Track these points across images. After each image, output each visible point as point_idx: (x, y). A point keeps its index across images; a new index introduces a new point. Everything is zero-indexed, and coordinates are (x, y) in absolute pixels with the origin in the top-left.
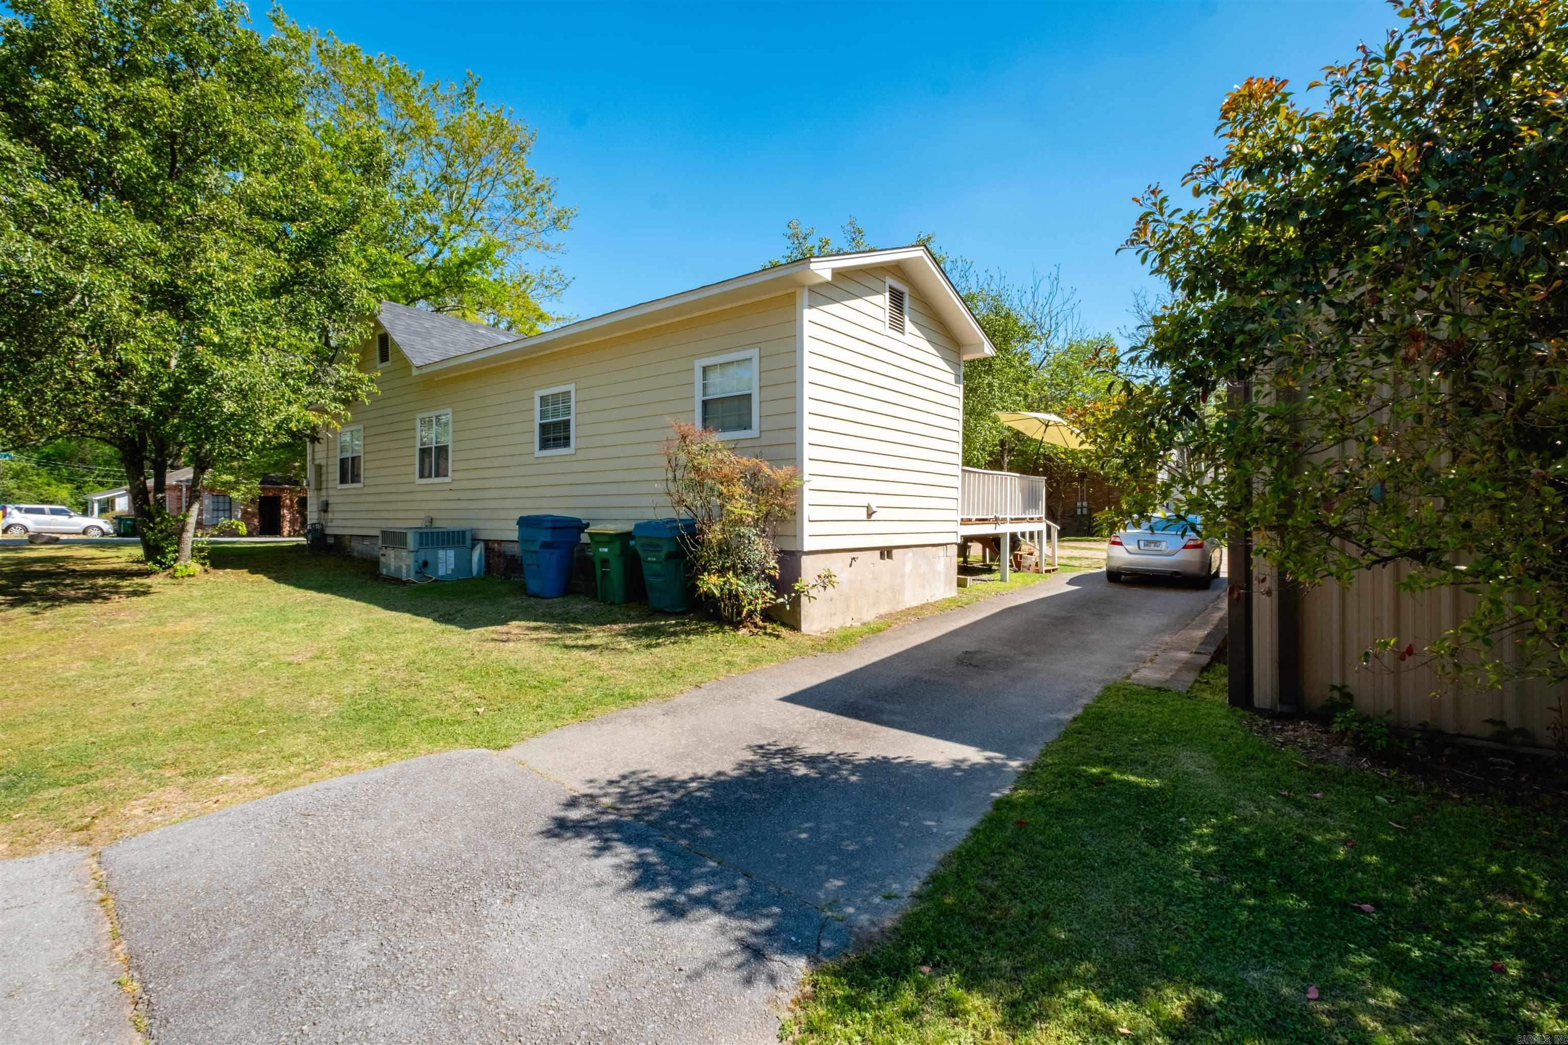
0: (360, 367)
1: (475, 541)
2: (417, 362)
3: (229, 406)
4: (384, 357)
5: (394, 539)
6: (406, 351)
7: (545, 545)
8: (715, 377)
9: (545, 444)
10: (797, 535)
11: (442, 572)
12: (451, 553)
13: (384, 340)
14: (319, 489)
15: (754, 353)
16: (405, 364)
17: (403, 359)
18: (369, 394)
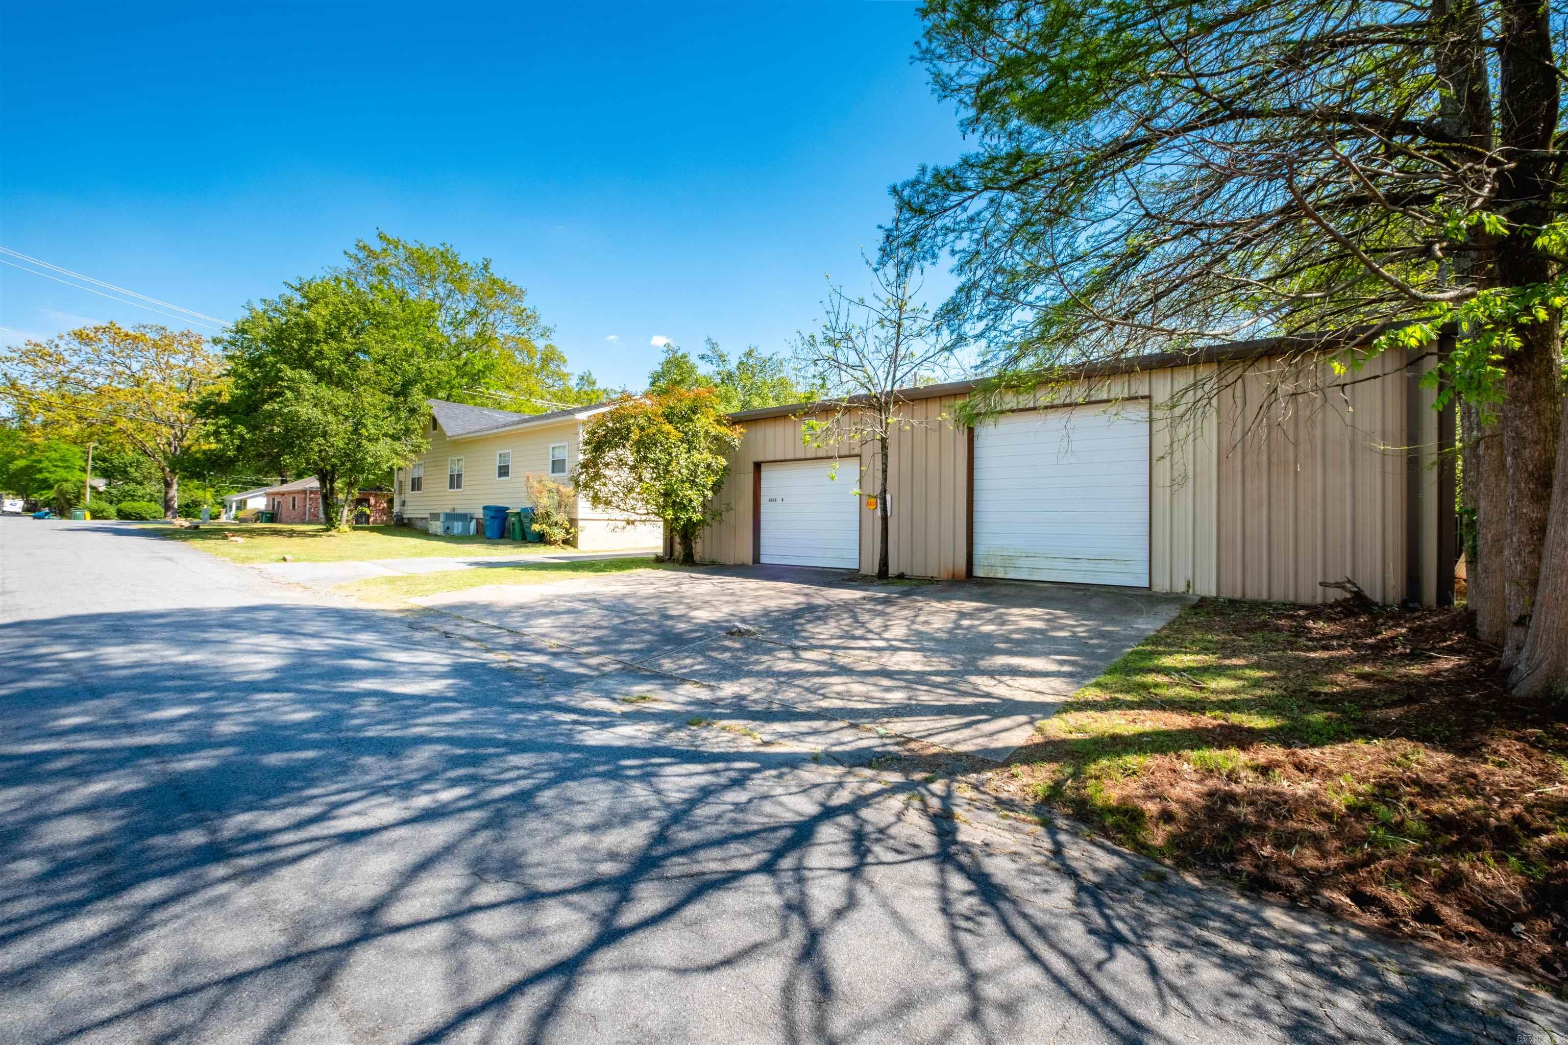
0: (423, 437)
1: (472, 518)
2: (449, 434)
3: (370, 460)
4: (435, 428)
5: (435, 516)
6: (444, 428)
7: (492, 517)
8: (557, 452)
9: (500, 475)
10: (576, 513)
11: (455, 532)
12: (460, 523)
13: (434, 420)
14: (400, 494)
15: (566, 444)
16: (443, 434)
17: (442, 430)
18: (427, 449)
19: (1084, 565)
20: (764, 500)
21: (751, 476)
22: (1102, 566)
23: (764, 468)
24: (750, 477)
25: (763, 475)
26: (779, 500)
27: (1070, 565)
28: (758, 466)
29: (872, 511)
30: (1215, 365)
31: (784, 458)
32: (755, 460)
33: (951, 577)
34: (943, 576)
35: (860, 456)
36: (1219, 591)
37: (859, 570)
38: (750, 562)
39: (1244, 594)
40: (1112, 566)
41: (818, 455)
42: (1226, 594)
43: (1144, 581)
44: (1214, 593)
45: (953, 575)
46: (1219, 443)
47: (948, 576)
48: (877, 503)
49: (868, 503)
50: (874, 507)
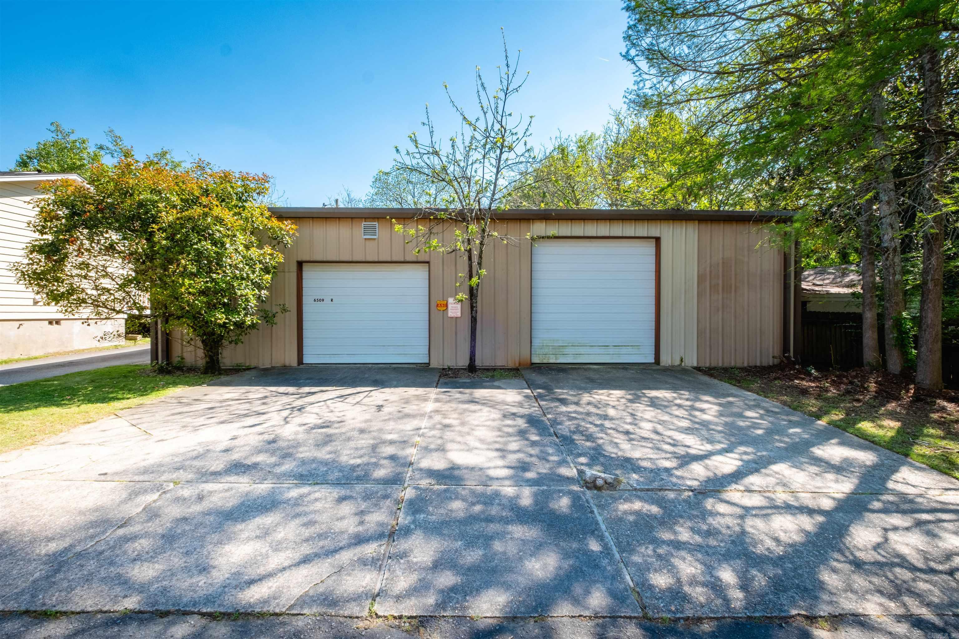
19: (611, 351)
20: (307, 300)
21: (295, 274)
22: (624, 350)
23: (305, 267)
24: (294, 276)
25: (305, 275)
26: (327, 300)
27: (602, 351)
28: (300, 264)
29: (441, 312)
30: (697, 222)
31: (338, 260)
32: (299, 259)
33: (517, 365)
34: (511, 365)
35: (428, 262)
36: (698, 363)
37: (429, 364)
38: (294, 363)
39: (710, 364)
40: (630, 350)
41: (381, 259)
42: (702, 365)
43: (651, 359)
44: (695, 364)
45: (520, 364)
46: (698, 271)
47: (515, 364)
48: (447, 306)
49: (437, 305)
50: (445, 308)
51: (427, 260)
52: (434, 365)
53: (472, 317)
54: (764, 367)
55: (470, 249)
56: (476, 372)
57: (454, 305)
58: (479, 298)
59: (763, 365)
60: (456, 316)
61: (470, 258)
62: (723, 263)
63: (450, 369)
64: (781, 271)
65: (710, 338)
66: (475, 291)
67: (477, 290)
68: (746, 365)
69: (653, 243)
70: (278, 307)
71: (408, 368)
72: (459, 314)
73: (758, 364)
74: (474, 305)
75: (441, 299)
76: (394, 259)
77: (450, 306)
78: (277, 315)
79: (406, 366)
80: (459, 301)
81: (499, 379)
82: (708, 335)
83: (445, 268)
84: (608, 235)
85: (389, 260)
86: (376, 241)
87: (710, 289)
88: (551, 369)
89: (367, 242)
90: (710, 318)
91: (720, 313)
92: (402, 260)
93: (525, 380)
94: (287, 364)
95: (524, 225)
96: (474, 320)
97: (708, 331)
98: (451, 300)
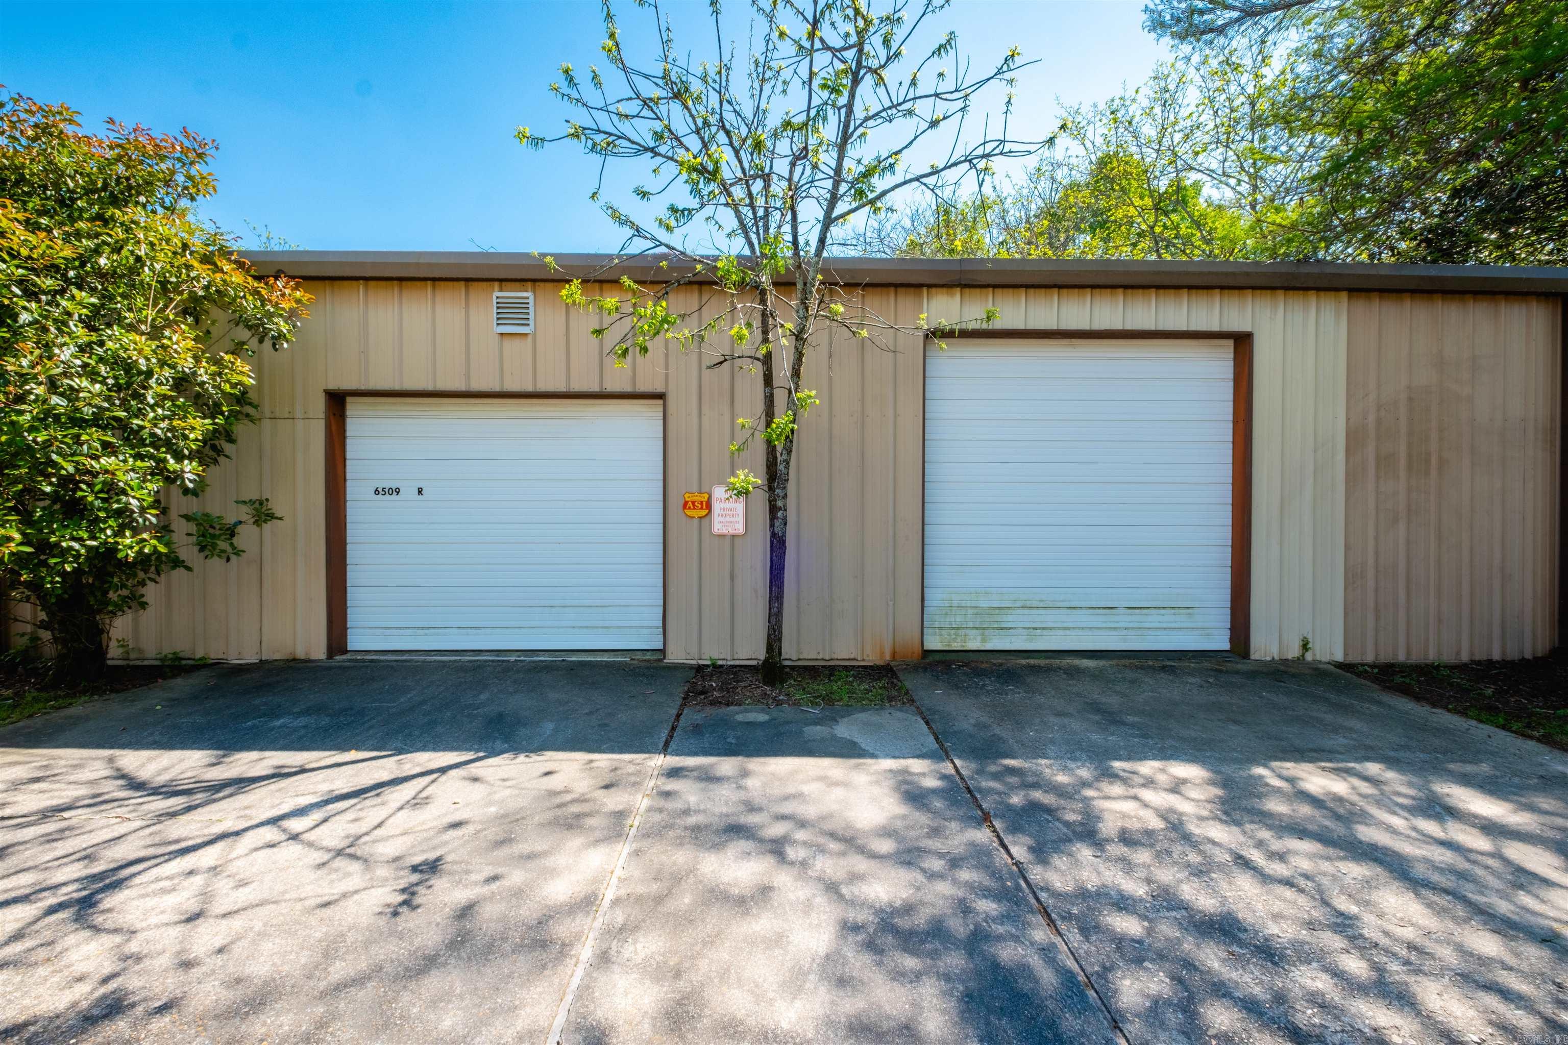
19: (1124, 619)
20: (358, 491)
21: (322, 424)
22: (1153, 619)
23: (353, 408)
24: (318, 429)
25: (354, 424)
26: (408, 491)
27: (1098, 620)
28: (337, 401)
29: (696, 521)
30: (1344, 295)
31: (430, 387)
32: (332, 386)
33: (888, 657)
34: (871, 657)
35: (661, 396)
36: (1346, 654)
37: (663, 651)
38: (319, 652)
39: (1377, 655)
40: (1167, 618)
41: (542, 387)
42: (1354, 658)
43: (1221, 642)
44: (1339, 657)
45: (894, 654)
46: (1348, 419)
47: (882, 654)
48: (709, 506)
49: (686, 503)
50: (704, 512)
51: (660, 389)
52: (675, 655)
53: (773, 535)
54: (1512, 663)
55: (769, 355)
56: (782, 682)
57: (728, 505)
58: (791, 487)
59: (1509, 657)
60: (732, 532)
61: (768, 380)
62: (1410, 399)
63: (717, 668)
64: (1553, 420)
65: (1377, 590)
66: (781, 467)
67: (787, 463)
68: (1465, 657)
69: (1227, 349)
70: (245, 509)
71: (608, 665)
72: (740, 528)
73: (1496, 656)
74: (780, 503)
75: (695, 488)
76: (576, 387)
77: (717, 507)
78: (239, 529)
79: (605, 658)
80: (739, 493)
81: (848, 711)
82: (1371, 583)
83: (706, 410)
84: (1119, 326)
85: (562, 388)
86: (529, 339)
87: (1378, 467)
88: (980, 673)
89: (508, 344)
90: (1376, 538)
91: (1402, 526)
92: (595, 388)
93: (921, 713)
94: (301, 654)
95: (905, 301)
96: (778, 545)
97: (1371, 573)
98: (719, 492)
